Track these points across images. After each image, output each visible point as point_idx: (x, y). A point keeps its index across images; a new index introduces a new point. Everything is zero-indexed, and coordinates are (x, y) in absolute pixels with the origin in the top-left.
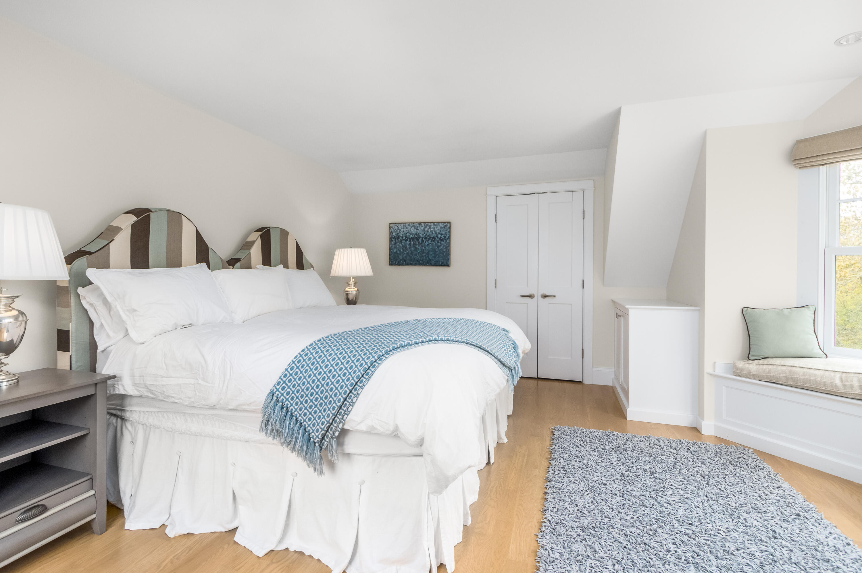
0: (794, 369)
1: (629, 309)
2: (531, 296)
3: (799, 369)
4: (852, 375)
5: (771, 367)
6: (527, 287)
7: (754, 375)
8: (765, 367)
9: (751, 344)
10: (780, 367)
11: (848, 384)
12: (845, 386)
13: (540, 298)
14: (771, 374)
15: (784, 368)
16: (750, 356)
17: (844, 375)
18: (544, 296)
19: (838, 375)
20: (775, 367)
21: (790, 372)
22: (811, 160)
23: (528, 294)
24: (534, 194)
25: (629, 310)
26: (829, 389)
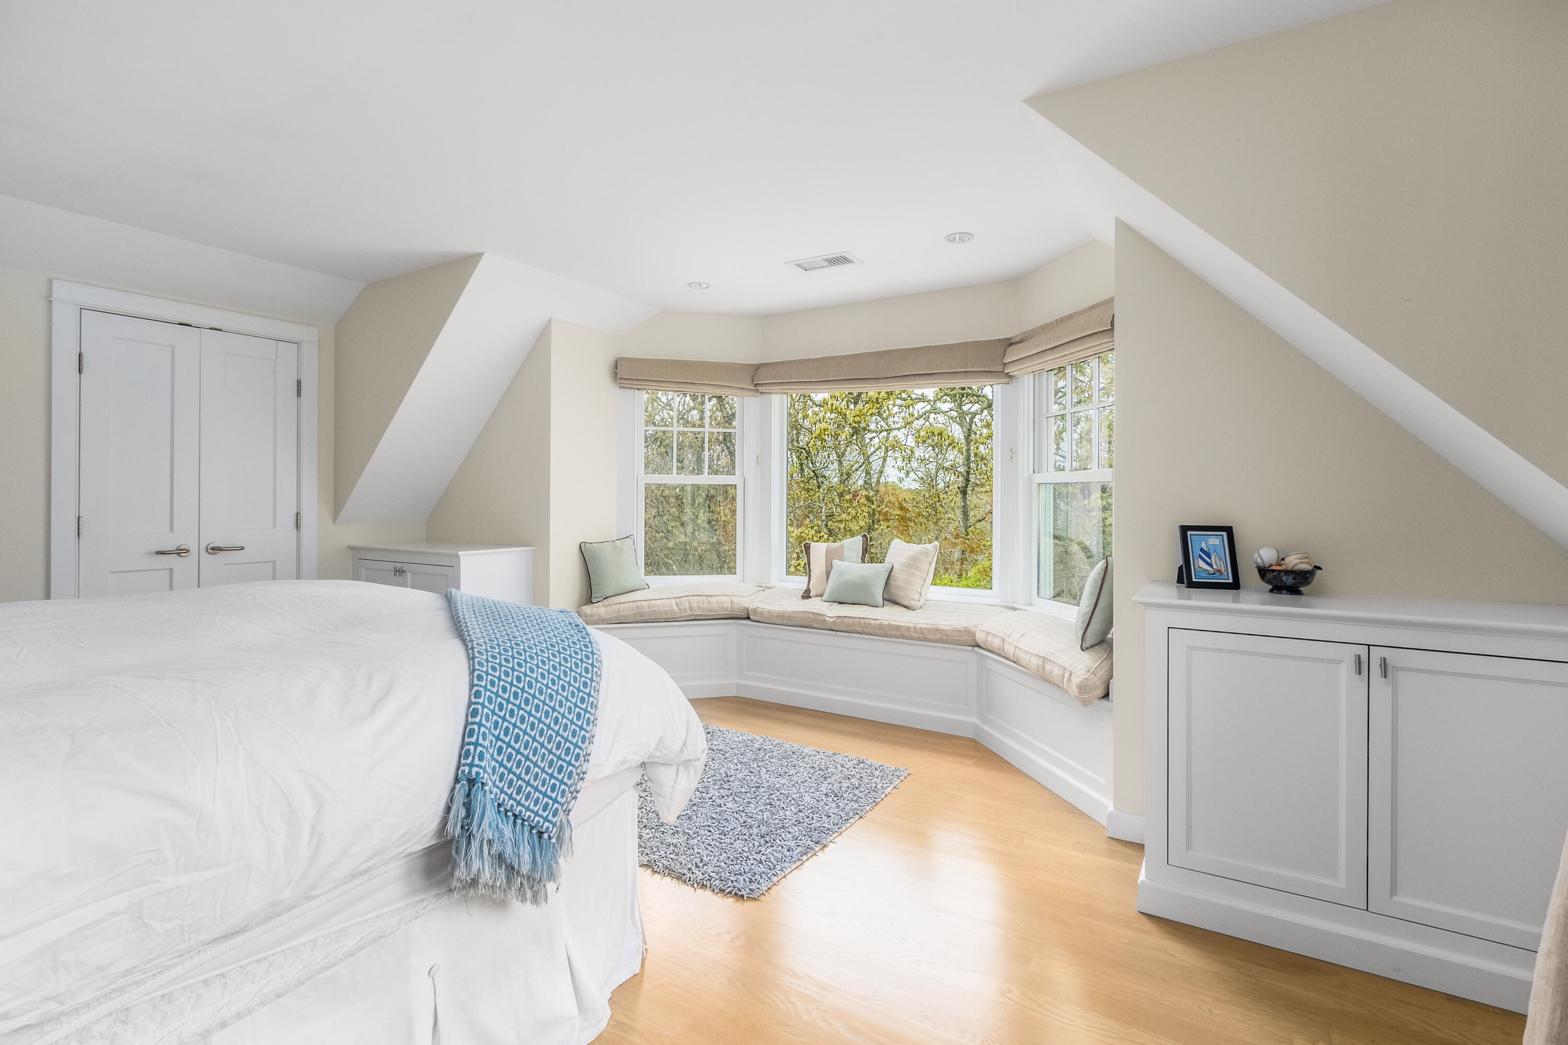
0: (639, 603)
1: (460, 557)
2: (180, 552)
3: (643, 603)
4: (683, 599)
5: (618, 606)
6: (172, 530)
7: (603, 620)
8: (613, 607)
9: (592, 584)
10: (626, 605)
11: (682, 607)
12: (680, 610)
13: (204, 554)
14: (621, 614)
15: (631, 604)
16: (592, 599)
17: (678, 600)
18: (216, 550)
19: (673, 601)
20: (622, 605)
21: (637, 607)
22: (634, 383)
23: (173, 547)
24: (190, 326)
25: (459, 559)
26: (670, 616)
